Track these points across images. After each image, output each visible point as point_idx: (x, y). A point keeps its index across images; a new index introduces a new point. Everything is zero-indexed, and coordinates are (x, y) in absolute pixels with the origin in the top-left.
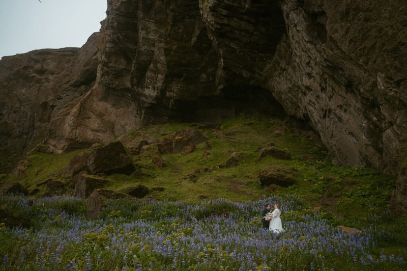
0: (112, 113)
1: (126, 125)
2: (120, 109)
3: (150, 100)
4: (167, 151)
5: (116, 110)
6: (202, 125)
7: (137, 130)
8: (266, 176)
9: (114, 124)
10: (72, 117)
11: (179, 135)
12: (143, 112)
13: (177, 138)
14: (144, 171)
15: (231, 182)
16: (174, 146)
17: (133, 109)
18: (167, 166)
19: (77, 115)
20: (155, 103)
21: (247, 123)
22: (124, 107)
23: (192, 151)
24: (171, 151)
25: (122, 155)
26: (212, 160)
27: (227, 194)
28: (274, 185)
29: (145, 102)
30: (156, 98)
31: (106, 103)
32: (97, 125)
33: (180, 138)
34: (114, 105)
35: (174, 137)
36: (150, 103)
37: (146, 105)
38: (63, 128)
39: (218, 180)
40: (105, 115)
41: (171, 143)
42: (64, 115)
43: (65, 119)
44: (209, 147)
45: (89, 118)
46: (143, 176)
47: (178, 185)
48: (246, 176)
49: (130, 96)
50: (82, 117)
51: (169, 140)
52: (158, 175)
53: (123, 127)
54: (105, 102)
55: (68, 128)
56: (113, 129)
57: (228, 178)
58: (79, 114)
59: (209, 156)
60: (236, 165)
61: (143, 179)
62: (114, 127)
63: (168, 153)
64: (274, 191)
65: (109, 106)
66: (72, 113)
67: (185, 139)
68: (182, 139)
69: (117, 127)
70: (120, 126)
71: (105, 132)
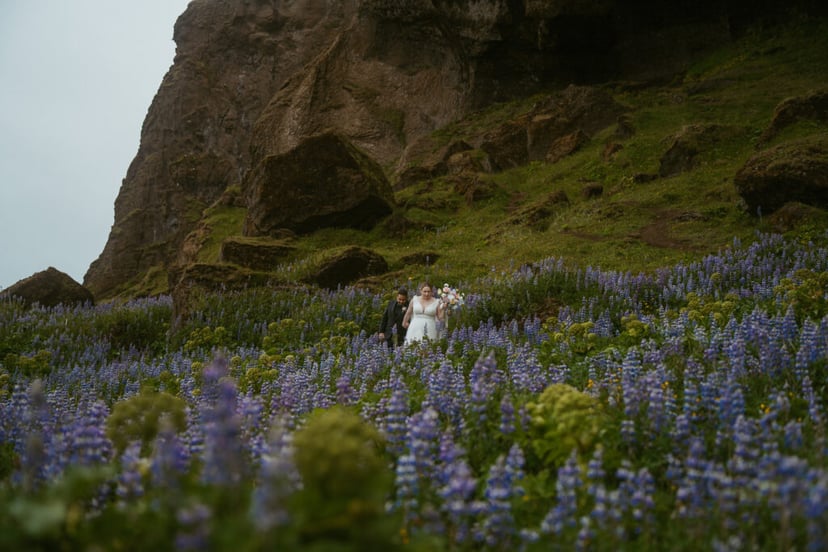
0: (397, 88)
1: (435, 113)
2: (419, 75)
3: (483, 35)
4: (510, 160)
5: (407, 77)
6: (633, 83)
7: (457, 122)
8: (761, 174)
9: (403, 116)
10: (298, 110)
11: (543, 110)
12: (472, 71)
13: (537, 119)
14: (414, 215)
15: (654, 217)
16: (530, 142)
17: (451, 69)
18: (489, 197)
19: (309, 101)
20: (499, 38)
21: (762, 51)
22: (428, 67)
23: (576, 149)
24: (522, 158)
25: (342, 172)
26: (626, 166)
27: (620, 254)
28: (793, 207)
29: (474, 41)
30: (500, 25)
31: (382, 64)
32: (358, 123)
33: (548, 117)
34: (402, 67)
35: (530, 118)
36: (485, 43)
37: (477, 50)
38: (279, 139)
39: (609, 215)
40: (379, 94)
41: (522, 136)
42: (280, 106)
43: (281, 116)
44: (627, 130)
45: (338, 107)
46: (411, 231)
47: (488, 244)
48: (712, 194)
49: (440, 33)
50: (323, 106)
51: (516, 128)
52: (454, 225)
53: (426, 119)
54: (380, 59)
55: (290, 138)
56: (402, 127)
57: (647, 205)
58: (314, 99)
59: (616, 156)
60: (689, 166)
61: (409, 238)
62: (404, 123)
63: (515, 164)
64: (792, 228)
65: (390, 68)
66: (296, 101)
67: (561, 119)
68: (553, 119)
69: (413, 120)
70: (419, 118)
71: (380, 137)
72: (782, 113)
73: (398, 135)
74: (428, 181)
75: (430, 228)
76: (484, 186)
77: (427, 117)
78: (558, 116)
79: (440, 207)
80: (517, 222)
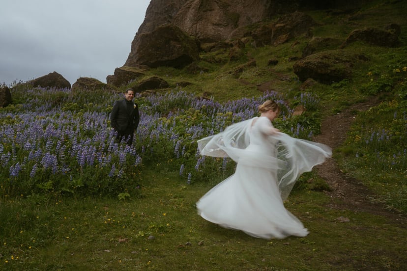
0: (239, 3)
7: (259, 22)
9: (239, 17)
10: (193, 10)
11: (282, 22)
13: (278, 25)
16: (272, 35)
19: (198, 6)
25: (172, 43)
32: (218, 18)
33: (282, 25)
35: (275, 25)
40: (230, 6)
41: (270, 32)
42: (187, 8)
43: (187, 12)
45: (211, 10)
50: (204, 9)
51: (268, 29)
55: (189, 22)
58: (201, 6)
62: (238, 20)
66: (193, 6)
67: (288, 27)
68: (284, 26)
69: (243, 19)
70: (245, 18)
71: (227, 26)
72: (351, 36)
73: (235, 25)
74: (225, 49)
75: (206, 71)
76: (236, 55)
77: (250, 18)
78: (287, 25)
79: (217, 62)
80: (230, 73)
